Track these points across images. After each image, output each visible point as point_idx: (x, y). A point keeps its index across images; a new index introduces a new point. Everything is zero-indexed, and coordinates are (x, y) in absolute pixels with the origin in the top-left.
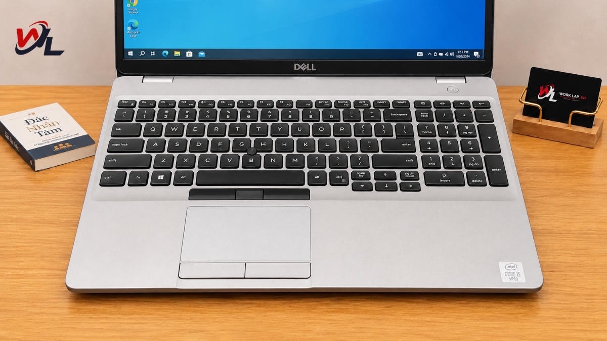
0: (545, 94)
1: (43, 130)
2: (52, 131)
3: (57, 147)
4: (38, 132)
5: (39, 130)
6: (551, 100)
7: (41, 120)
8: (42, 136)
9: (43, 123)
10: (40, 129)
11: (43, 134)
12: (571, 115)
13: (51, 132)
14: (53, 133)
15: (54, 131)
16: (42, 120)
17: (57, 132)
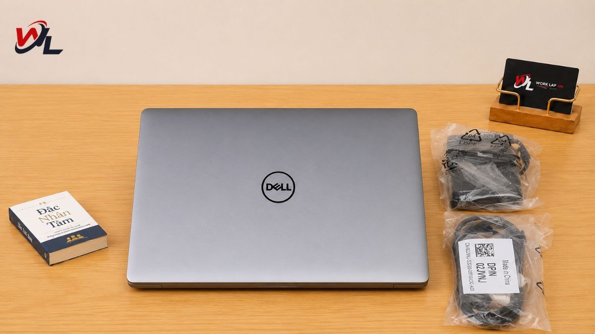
0: (521, 83)
1: (55, 220)
2: (64, 221)
3: (68, 238)
4: (51, 223)
5: (51, 221)
6: (527, 88)
7: (52, 210)
8: (54, 227)
9: (54, 213)
10: (52, 219)
11: (55, 224)
12: (549, 102)
13: (63, 223)
14: (65, 223)
15: (66, 222)
16: (54, 209)
17: (69, 222)
